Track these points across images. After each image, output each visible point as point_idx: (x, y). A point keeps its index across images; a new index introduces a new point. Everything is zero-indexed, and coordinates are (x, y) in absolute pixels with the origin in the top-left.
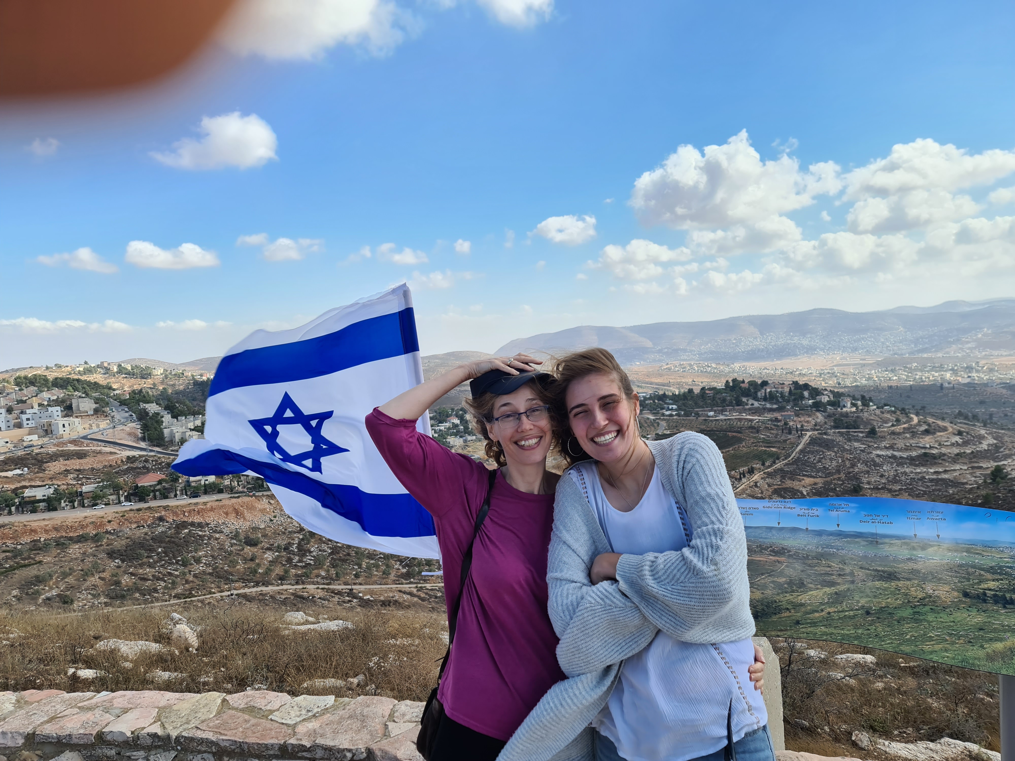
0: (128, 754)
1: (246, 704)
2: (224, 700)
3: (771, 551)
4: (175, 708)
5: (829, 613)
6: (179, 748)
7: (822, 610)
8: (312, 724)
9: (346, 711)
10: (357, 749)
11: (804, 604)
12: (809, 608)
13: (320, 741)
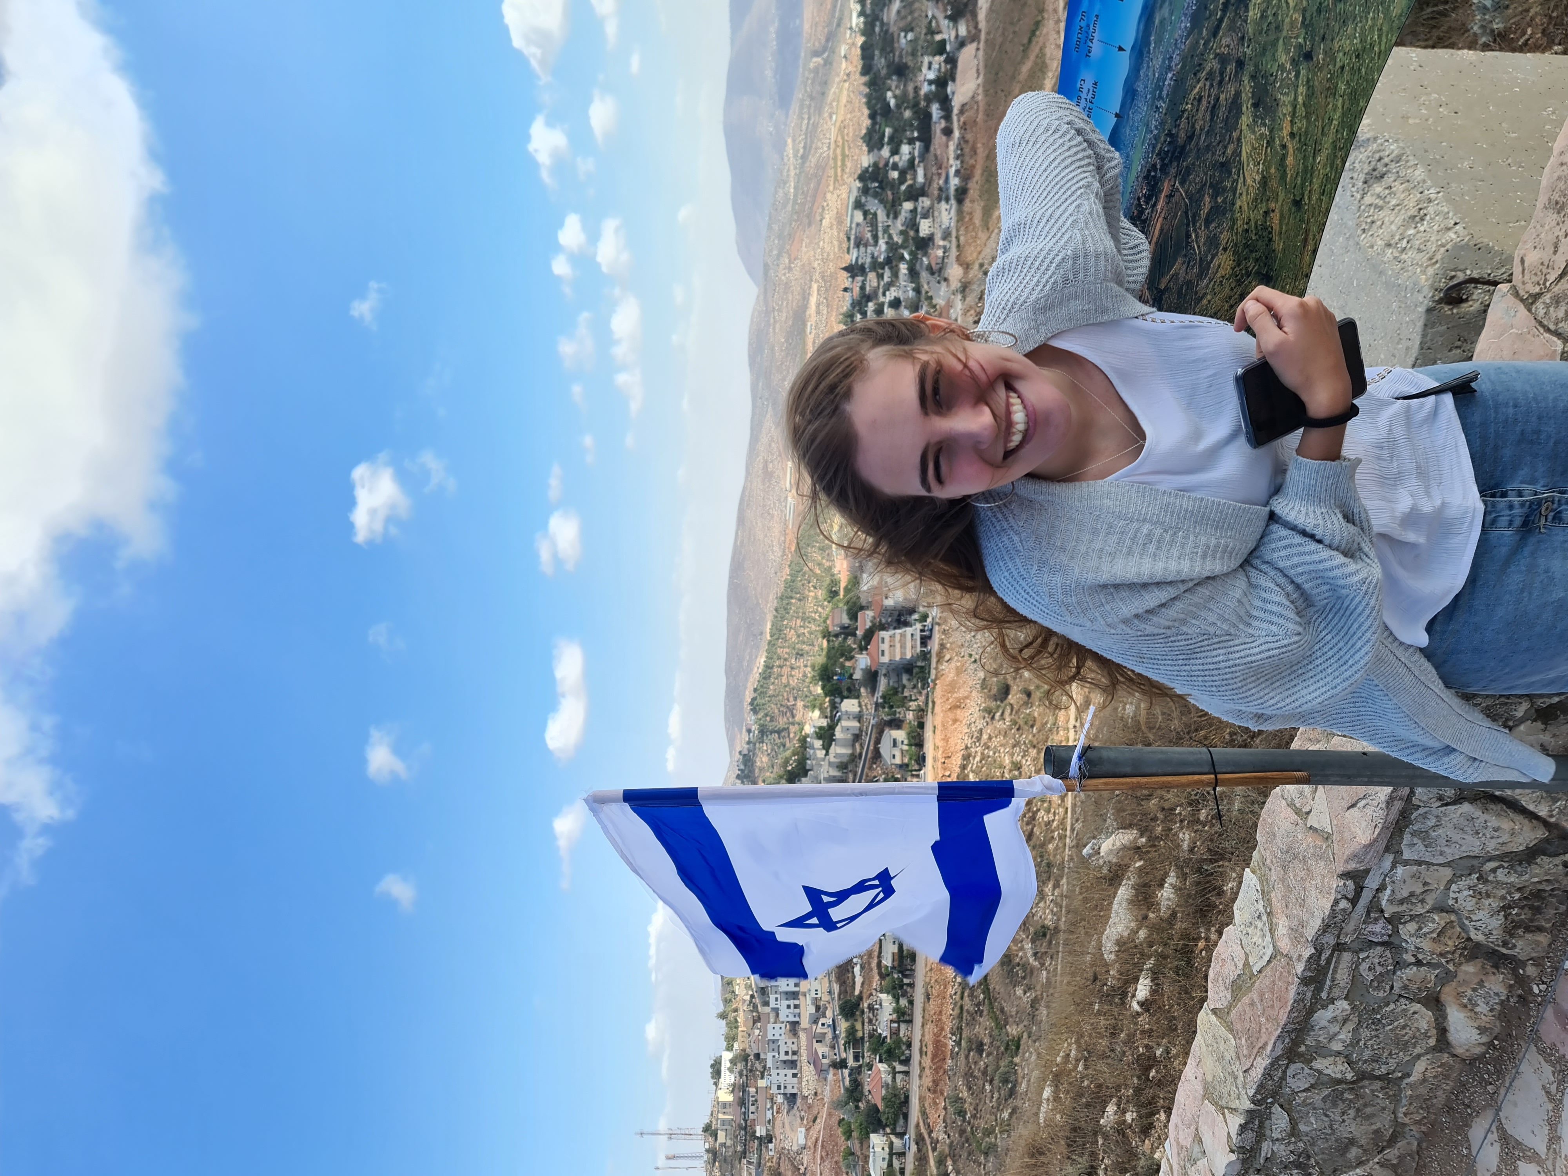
0: (1262, 1161)
1: (1227, 989)
2: (1214, 1011)
3: (1147, 203)
4: (1209, 1078)
5: (1292, 135)
6: (1269, 1101)
7: (1284, 147)
8: (1280, 926)
9: (1273, 868)
10: (1336, 891)
11: (1264, 177)
12: (1273, 171)
13: (1310, 932)
